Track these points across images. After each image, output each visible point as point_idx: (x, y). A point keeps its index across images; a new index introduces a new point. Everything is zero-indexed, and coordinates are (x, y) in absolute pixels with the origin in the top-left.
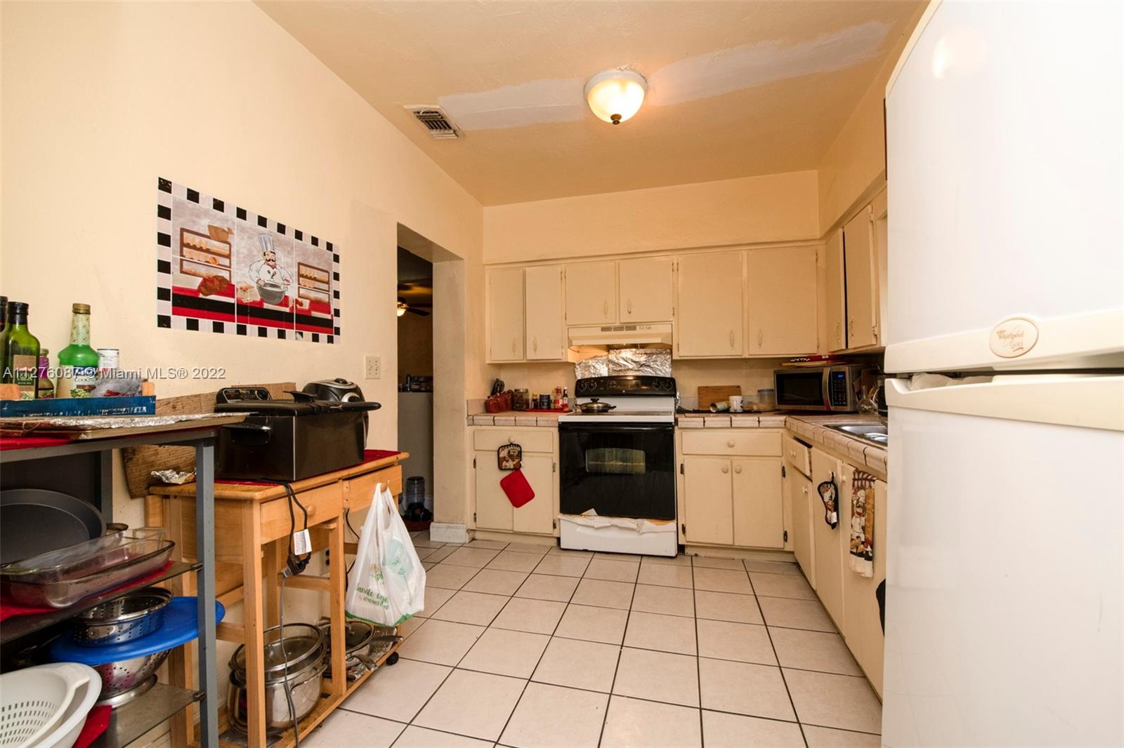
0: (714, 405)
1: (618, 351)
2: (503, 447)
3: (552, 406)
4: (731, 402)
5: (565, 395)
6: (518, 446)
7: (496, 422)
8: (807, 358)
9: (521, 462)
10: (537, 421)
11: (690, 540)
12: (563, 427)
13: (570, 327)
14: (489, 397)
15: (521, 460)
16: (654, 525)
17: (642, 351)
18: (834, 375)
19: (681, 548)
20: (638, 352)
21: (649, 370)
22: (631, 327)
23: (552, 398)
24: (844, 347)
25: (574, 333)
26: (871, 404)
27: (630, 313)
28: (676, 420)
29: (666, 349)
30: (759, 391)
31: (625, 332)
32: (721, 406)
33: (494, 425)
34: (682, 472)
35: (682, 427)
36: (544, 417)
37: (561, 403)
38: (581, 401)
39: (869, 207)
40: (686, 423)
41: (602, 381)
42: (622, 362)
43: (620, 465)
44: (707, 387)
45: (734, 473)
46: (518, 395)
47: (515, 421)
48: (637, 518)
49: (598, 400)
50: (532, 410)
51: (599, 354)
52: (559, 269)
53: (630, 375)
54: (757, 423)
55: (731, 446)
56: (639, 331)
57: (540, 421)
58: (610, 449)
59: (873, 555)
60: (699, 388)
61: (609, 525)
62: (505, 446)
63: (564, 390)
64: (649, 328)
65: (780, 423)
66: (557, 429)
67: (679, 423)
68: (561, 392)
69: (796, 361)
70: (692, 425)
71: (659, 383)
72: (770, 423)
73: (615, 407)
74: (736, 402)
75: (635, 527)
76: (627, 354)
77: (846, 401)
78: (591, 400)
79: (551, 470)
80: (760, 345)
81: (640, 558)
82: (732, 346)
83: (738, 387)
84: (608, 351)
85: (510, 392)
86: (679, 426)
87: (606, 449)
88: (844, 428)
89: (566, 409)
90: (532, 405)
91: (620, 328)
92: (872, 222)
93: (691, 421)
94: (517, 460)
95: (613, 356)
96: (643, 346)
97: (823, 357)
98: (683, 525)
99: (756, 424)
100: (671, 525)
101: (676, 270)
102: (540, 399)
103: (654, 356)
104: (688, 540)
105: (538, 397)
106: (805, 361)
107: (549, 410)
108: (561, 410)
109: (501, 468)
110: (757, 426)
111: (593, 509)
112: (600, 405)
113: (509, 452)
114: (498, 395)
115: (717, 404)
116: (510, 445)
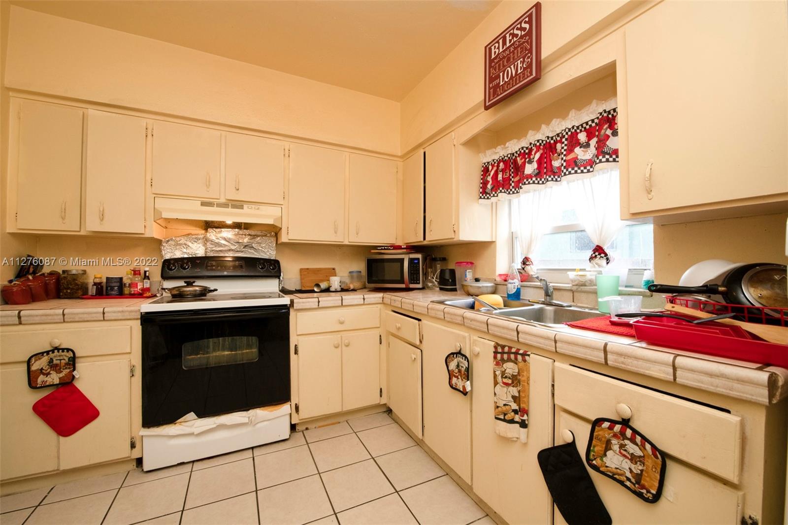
0: (318, 285)
1: (218, 230)
2: (39, 355)
3: (126, 291)
4: (331, 282)
5: (146, 277)
6: (68, 350)
7: (22, 319)
8: (391, 246)
9: (75, 373)
10: (104, 313)
11: (303, 418)
12: (147, 319)
13: (157, 195)
14: (11, 281)
15: (74, 370)
16: (268, 412)
17: (247, 232)
18: (411, 261)
19: (293, 427)
20: (241, 232)
21: (252, 251)
22: (238, 205)
23: (126, 281)
24: (422, 240)
25: (161, 204)
26: (433, 282)
27: (238, 190)
28: (292, 302)
29: (274, 231)
30: (350, 272)
31: (230, 210)
32: (323, 285)
33: (20, 323)
34: (296, 352)
35: (298, 308)
36: (114, 307)
37: (139, 287)
38: (169, 284)
39: (453, 133)
40: (302, 304)
41: (198, 262)
42: (223, 242)
43: (227, 355)
44: (308, 269)
45: (343, 345)
46: (69, 278)
47: (64, 315)
48: (248, 410)
49: (194, 282)
50: (92, 297)
51: (193, 232)
52: (144, 123)
53: (229, 256)
54: (363, 300)
55: (342, 323)
56: (246, 209)
57: (108, 312)
58: (215, 340)
59: (528, 422)
60: (301, 270)
61: (215, 426)
62: (42, 353)
63: (145, 272)
64: (258, 209)
65: (379, 299)
66: (139, 322)
67: (295, 305)
68: (140, 274)
69: (382, 249)
70: (307, 306)
71: (264, 264)
72: (373, 299)
73: (216, 290)
74: (335, 282)
75: (246, 420)
76: (228, 234)
77: (419, 280)
78: (185, 282)
79: (128, 374)
80: (357, 234)
81: (251, 450)
82: (336, 233)
83: (334, 269)
84: (206, 230)
85: (52, 274)
86: (295, 308)
87: (211, 340)
88: (446, 303)
89: (148, 294)
90: (92, 290)
91: (225, 205)
92: (455, 145)
93: (306, 302)
94: (65, 372)
95: (212, 234)
96: (247, 226)
97: (403, 247)
98: (296, 404)
99: (362, 302)
100: (285, 408)
101: (287, 155)
102: (107, 282)
103: (259, 238)
104: (301, 418)
105: (104, 280)
106: (390, 249)
107: (121, 295)
108: (141, 295)
109: (32, 384)
110: (362, 303)
111: (192, 413)
112: (197, 288)
113: (51, 360)
114: (30, 277)
115: (320, 284)
116: (53, 351)
